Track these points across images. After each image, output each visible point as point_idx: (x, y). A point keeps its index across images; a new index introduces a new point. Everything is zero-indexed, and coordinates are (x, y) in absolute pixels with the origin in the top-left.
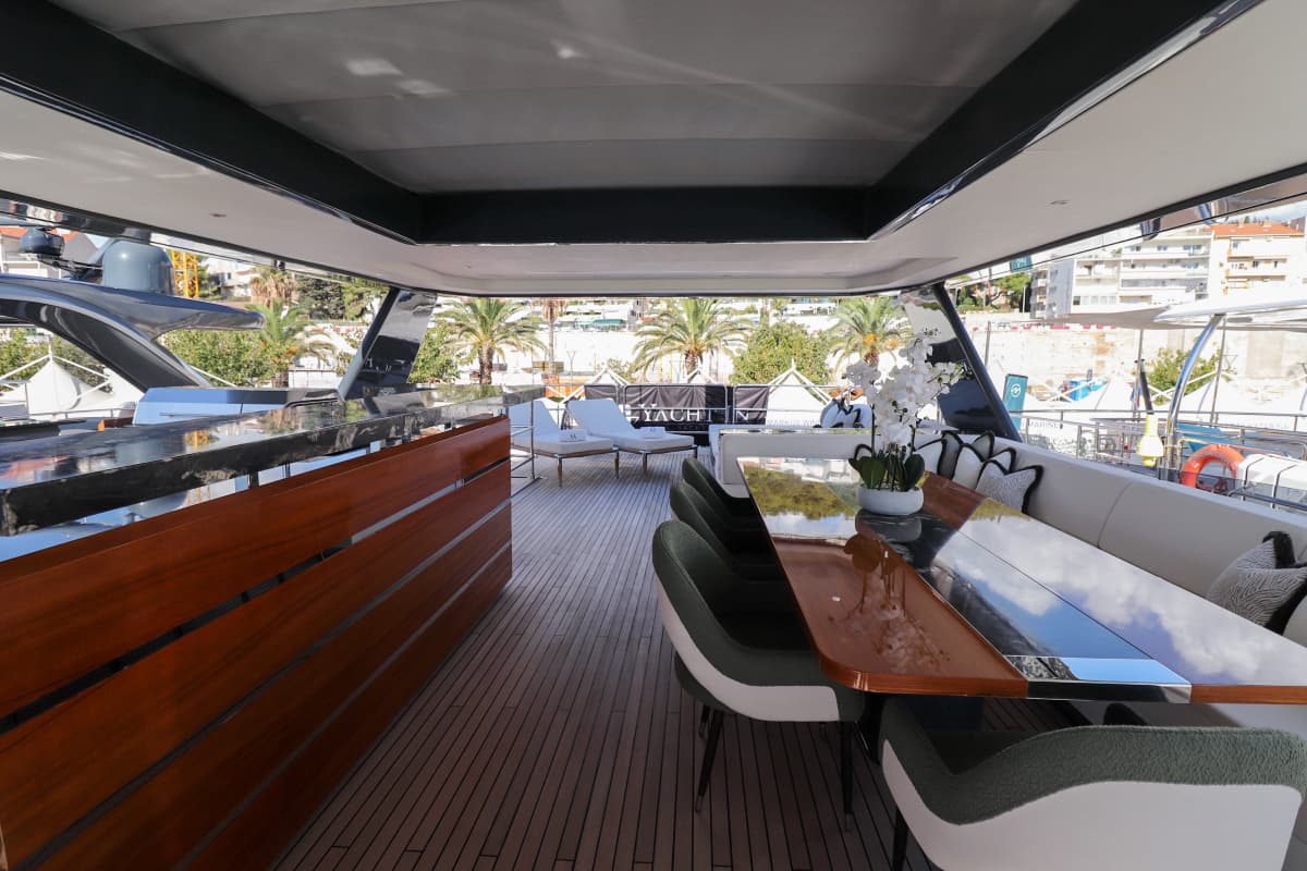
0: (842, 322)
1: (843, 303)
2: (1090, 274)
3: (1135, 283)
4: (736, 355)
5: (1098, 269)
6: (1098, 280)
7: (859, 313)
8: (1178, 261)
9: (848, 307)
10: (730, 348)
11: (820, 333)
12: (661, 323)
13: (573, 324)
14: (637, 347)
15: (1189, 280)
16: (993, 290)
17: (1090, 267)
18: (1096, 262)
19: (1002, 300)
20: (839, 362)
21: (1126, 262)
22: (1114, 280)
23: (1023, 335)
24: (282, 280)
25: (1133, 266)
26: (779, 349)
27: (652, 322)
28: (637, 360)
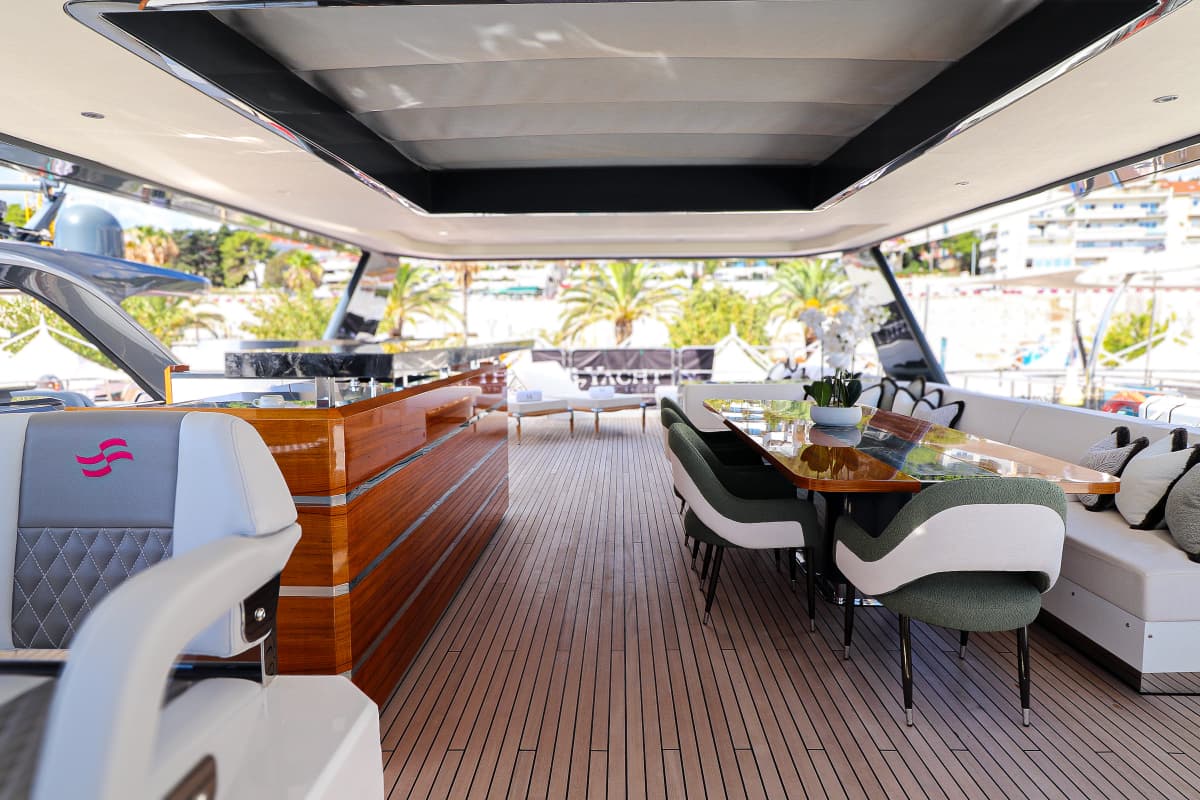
0: (782, 286)
1: (783, 267)
2: (1042, 234)
3: (1090, 244)
4: (672, 322)
5: (1050, 229)
6: (1051, 241)
7: (800, 278)
8: (1135, 220)
9: (787, 271)
10: (663, 315)
11: (759, 299)
12: (588, 289)
13: (485, 292)
14: (562, 316)
15: (1147, 241)
16: (941, 253)
17: (1042, 228)
18: (1049, 223)
19: (950, 264)
20: (780, 328)
21: (1081, 222)
22: (1068, 241)
23: (974, 300)
24: (160, 245)
25: (1088, 226)
26: (718, 315)
27: (577, 289)
28: (565, 329)
